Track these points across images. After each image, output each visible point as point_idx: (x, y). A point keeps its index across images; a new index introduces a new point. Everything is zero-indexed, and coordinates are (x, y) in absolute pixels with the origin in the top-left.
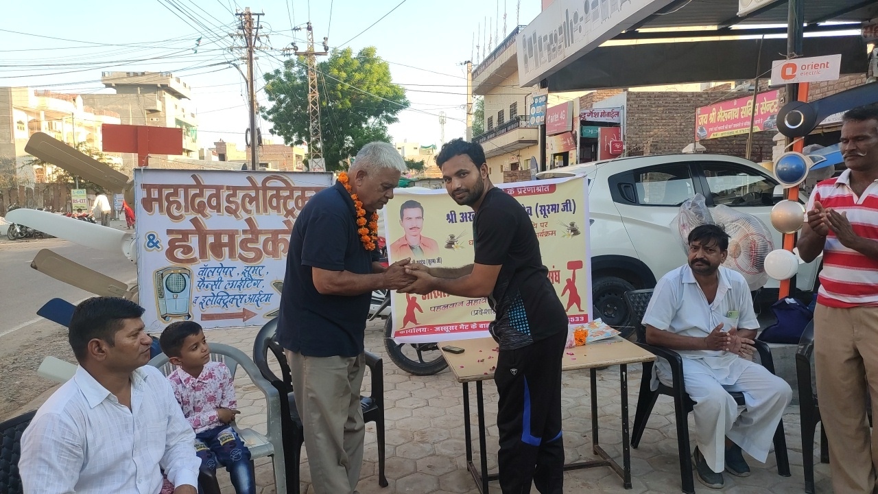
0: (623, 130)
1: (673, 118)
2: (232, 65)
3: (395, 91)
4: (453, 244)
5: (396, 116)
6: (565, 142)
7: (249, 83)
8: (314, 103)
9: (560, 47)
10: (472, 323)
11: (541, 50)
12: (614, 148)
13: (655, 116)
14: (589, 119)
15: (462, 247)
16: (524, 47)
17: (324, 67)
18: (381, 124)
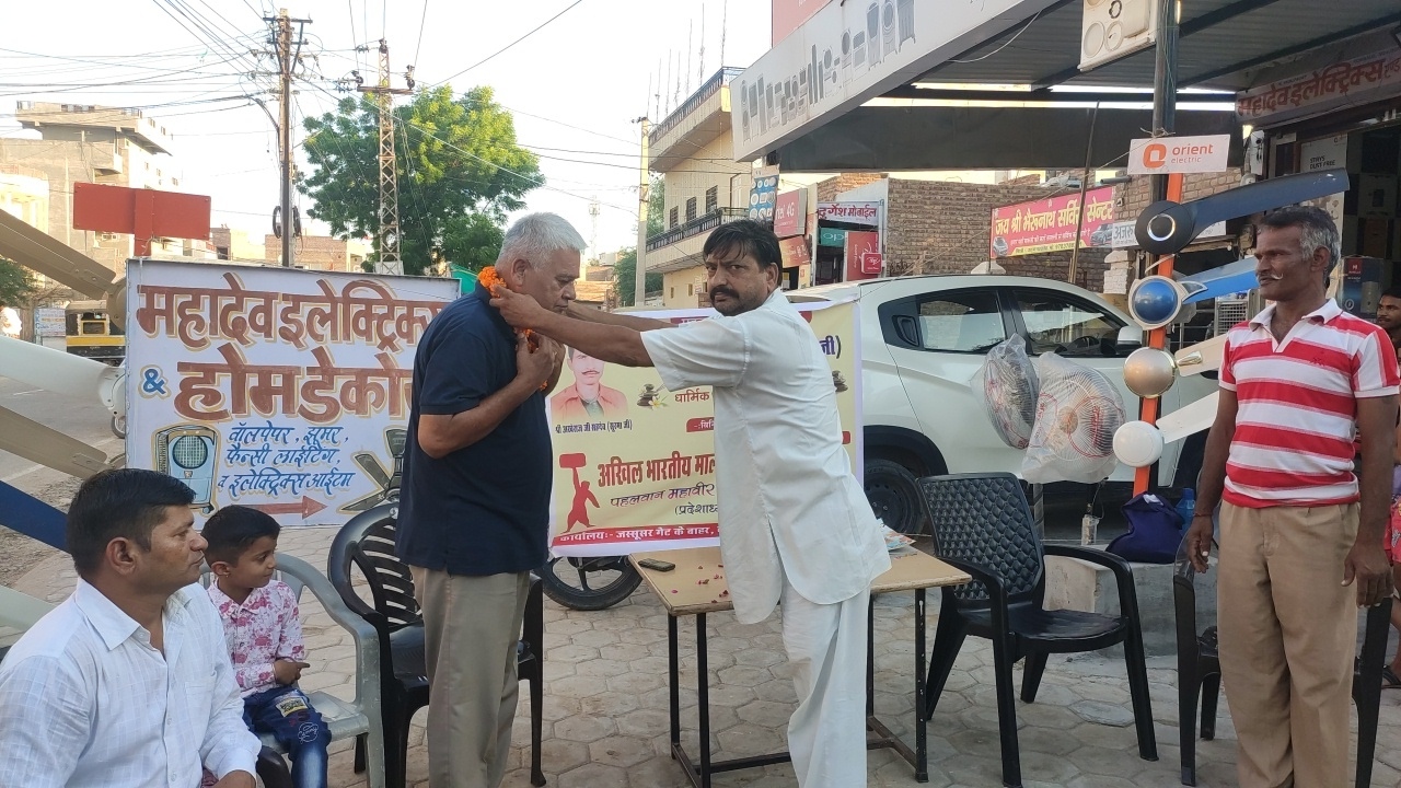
0: (883, 237)
1: (956, 223)
2: (252, 102)
3: (521, 159)
4: (651, 399)
5: (522, 199)
6: (793, 252)
7: (282, 133)
8: (388, 171)
9: (802, 102)
10: (677, 527)
11: (770, 105)
12: (868, 264)
13: (930, 218)
14: (831, 217)
15: (665, 405)
16: (744, 99)
17: (405, 113)
18: (497, 210)
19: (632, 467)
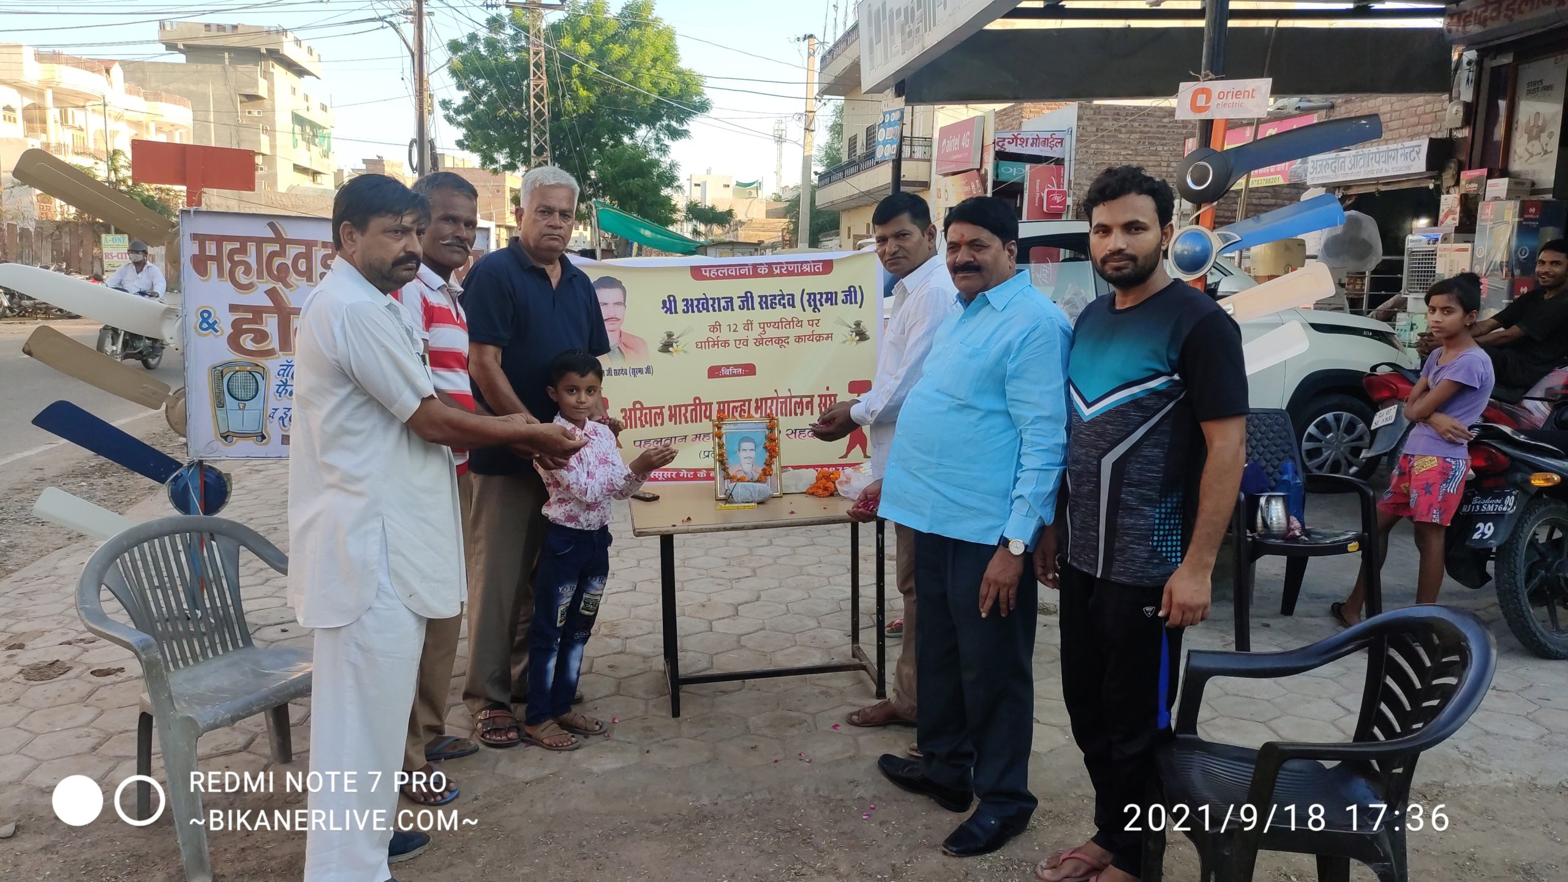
0: (1069, 171)
1: (1156, 153)
2: (386, 24)
3: (684, 82)
4: (672, 346)
5: (685, 127)
6: (967, 189)
7: (416, 58)
8: (539, 98)
9: (918, 30)
10: (700, 470)
11: (892, 33)
12: (1050, 202)
13: (1126, 148)
14: (1011, 149)
15: (685, 352)
16: (870, 25)
17: (556, 30)
18: (658, 140)
19: (653, 411)
